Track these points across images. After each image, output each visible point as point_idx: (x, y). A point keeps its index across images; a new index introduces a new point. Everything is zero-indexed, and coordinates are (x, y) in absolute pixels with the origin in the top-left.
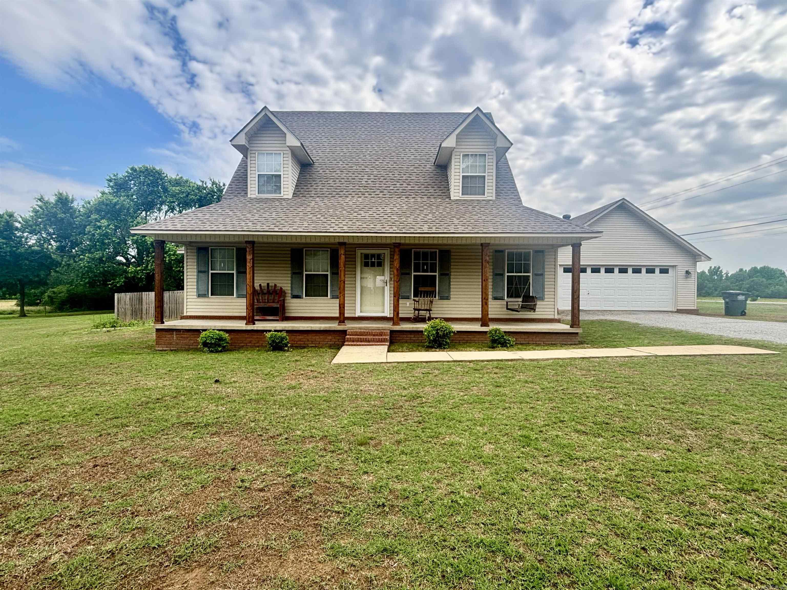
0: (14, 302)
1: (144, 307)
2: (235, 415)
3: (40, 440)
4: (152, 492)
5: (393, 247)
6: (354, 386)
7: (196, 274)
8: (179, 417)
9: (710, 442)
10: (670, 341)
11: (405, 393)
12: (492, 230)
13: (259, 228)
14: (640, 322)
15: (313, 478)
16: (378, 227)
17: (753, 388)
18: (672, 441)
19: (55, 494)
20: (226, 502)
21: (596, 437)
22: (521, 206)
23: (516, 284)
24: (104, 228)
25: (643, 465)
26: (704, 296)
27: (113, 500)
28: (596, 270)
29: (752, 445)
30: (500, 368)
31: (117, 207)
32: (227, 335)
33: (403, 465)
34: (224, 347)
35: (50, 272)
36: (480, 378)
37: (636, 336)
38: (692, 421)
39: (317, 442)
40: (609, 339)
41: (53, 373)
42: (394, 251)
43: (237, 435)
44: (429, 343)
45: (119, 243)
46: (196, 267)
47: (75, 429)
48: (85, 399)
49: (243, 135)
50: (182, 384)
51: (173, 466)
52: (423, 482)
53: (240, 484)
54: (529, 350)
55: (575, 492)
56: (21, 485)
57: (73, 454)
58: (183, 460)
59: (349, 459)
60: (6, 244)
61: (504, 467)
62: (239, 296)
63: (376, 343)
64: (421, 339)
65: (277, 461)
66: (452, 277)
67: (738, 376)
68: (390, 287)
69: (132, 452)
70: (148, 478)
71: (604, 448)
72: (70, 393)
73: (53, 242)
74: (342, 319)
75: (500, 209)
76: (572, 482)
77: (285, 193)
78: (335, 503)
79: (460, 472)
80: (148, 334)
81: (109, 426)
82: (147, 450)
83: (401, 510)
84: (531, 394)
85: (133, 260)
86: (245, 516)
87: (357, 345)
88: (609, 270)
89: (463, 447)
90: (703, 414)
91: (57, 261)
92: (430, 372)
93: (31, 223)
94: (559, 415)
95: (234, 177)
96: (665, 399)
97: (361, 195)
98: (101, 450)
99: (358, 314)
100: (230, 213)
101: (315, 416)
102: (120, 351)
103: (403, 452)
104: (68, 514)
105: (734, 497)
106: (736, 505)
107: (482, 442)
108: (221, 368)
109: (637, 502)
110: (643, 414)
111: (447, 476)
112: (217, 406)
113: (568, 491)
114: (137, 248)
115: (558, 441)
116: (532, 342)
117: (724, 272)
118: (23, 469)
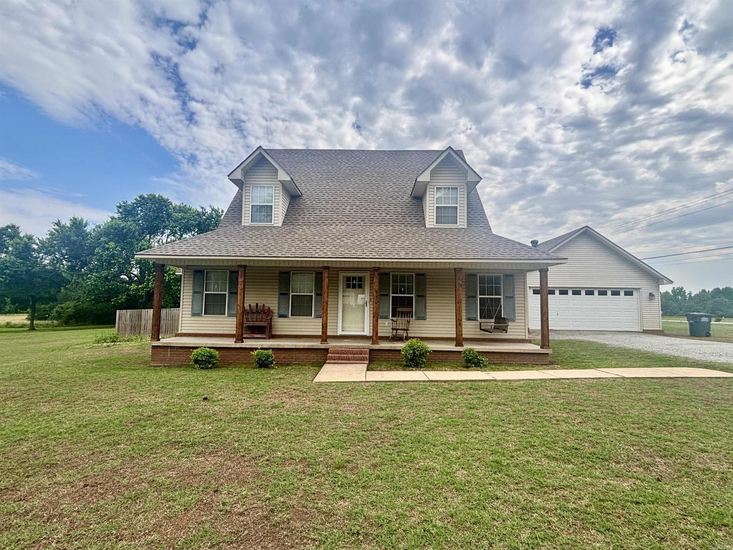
0: (25, 316)
1: (143, 322)
2: (220, 435)
3: (37, 458)
4: (137, 514)
5: (372, 270)
6: (334, 406)
7: (191, 294)
8: (168, 435)
9: (680, 471)
10: (637, 362)
11: (382, 413)
12: (464, 256)
13: (250, 253)
14: (607, 343)
15: (291, 503)
16: (359, 253)
17: (720, 413)
18: (642, 469)
19: (45, 515)
20: (207, 526)
21: (565, 463)
22: (491, 234)
23: (488, 306)
24: (111, 250)
25: (612, 495)
26: (670, 316)
27: (99, 523)
28: (564, 292)
29: (721, 475)
30: (474, 389)
31: (125, 231)
32: (217, 353)
33: (378, 491)
34: (214, 364)
35: (60, 289)
36: (454, 399)
37: (604, 357)
38: (661, 448)
39: (297, 464)
40: (578, 360)
41: (55, 388)
42: (374, 275)
43: (222, 455)
44: (406, 362)
45: (124, 263)
46: (191, 288)
47: (70, 446)
48: (81, 415)
49: (239, 171)
50: (173, 401)
51: (159, 488)
52: (397, 509)
53: (221, 507)
54: (502, 370)
55: (545, 523)
56: (15, 505)
57: (66, 473)
58: (169, 481)
59: (327, 482)
60: (23, 263)
61: (476, 494)
62: (230, 315)
63: (356, 362)
64: (398, 357)
65: (257, 484)
66: (427, 298)
67: (705, 401)
68: (370, 308)
69: (122, 471)
70: (134, 499)
71: (574, 476)
72: (68, 409)
73: (64, 262)
74: (324, 338)
75: (472, 237)
76: (542, 512)
77: (276, 222)
78: (311, 529)
79: (433, 499)
80: (145, 350)
81: (102, 444)
82: (135, 469)
83: (374, 539)
84: (503, 417)
85: (136, 278)
86: (224, 542)
87: (338, 363)
88: (576, 292)
89: (437, 472)
90: (671, 441)
91: (68, 280)
92: (406, 392)
93: (47, 245)
94: (530, 439)
95: (229, 207)
96: (633, 424)
97: (344, 224)
98: (92, 469)
99: (340, 333)
100: (226, 240)
101: (296, 437)
102: (118, 366)
103: (378, 477)
104: (56, 537)
105: (705, 532)
106: (706, 542)
107: (456, 467)
108: (210, 386)
109: (607, 535)
110: (612, 439)
111: (421, 503)
112: (204, 424)
113: (539, 521)
114: (140, 268)
115: (528, 467)
116: (504, 362)
117: (687, 293)
118: (18, 488)
